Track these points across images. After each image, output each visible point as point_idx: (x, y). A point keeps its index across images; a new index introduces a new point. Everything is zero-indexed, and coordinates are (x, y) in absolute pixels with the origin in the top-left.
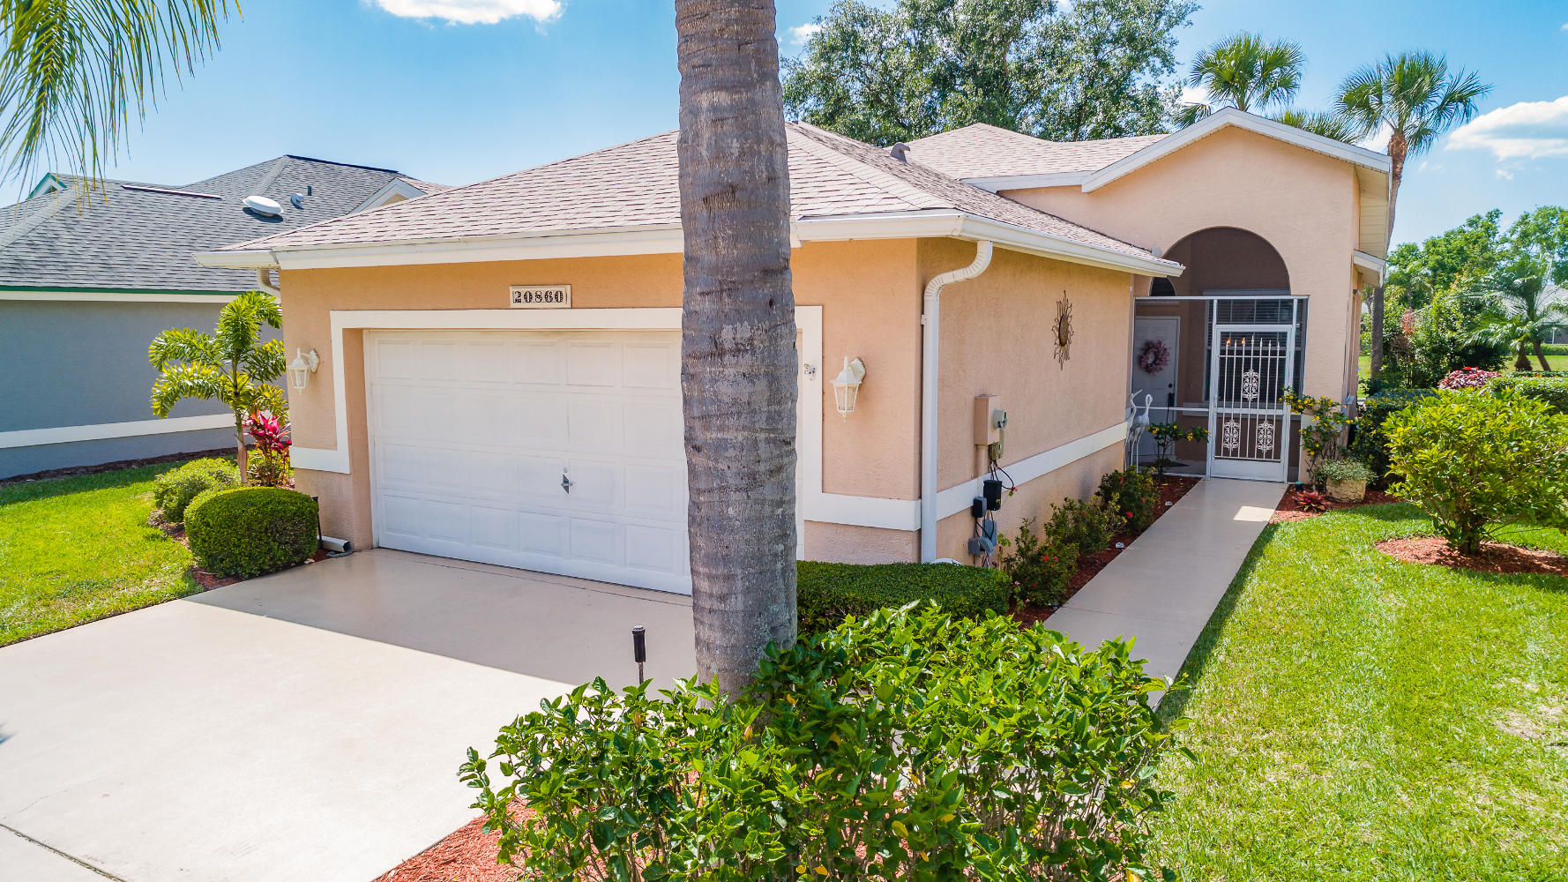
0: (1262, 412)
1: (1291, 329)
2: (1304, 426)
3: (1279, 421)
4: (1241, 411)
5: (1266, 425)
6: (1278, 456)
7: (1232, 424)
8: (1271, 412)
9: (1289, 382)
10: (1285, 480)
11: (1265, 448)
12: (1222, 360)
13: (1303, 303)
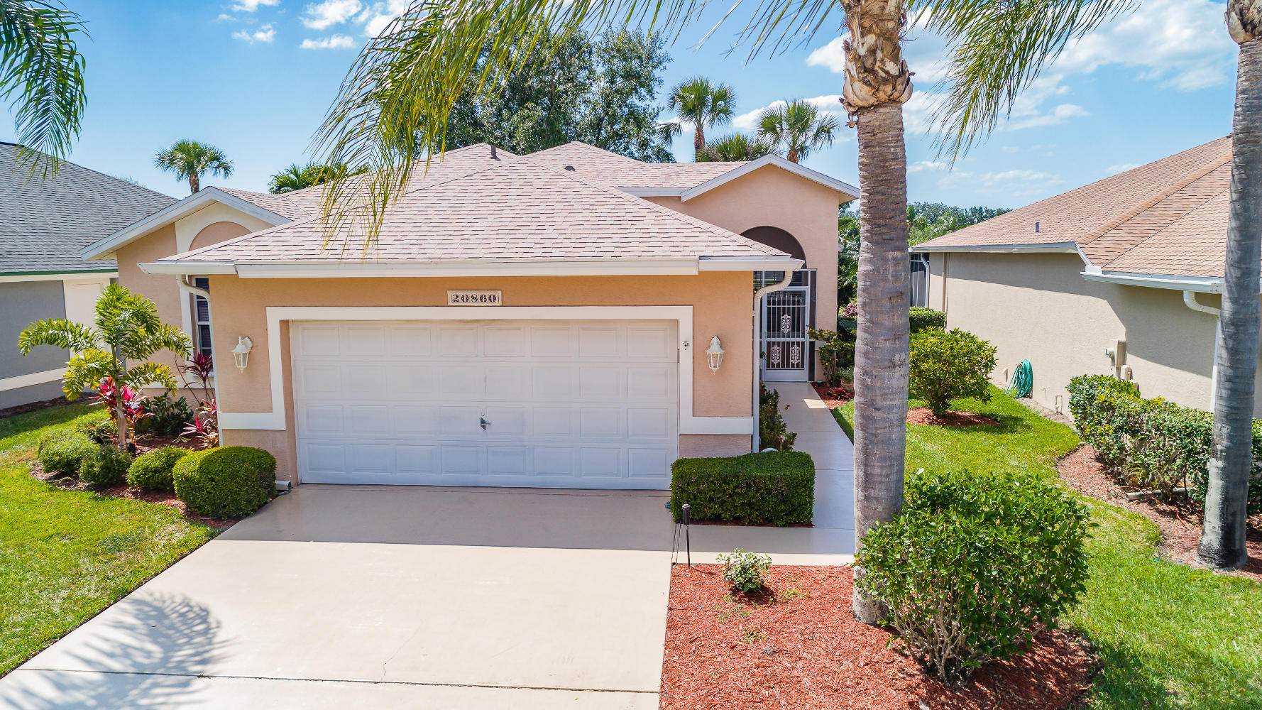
0: (793, 340)
1: (807, 289)
2: (817, 348)
3: (803, 343)
4: (781, 340)
5: (796, 347)
6: (803, 366)
7: (776, 347)
8: (798, 340)
9: (807, 322)
10: (807, 380)
11: (795, 362)
12: (769, 309)
13: (814, 274)
